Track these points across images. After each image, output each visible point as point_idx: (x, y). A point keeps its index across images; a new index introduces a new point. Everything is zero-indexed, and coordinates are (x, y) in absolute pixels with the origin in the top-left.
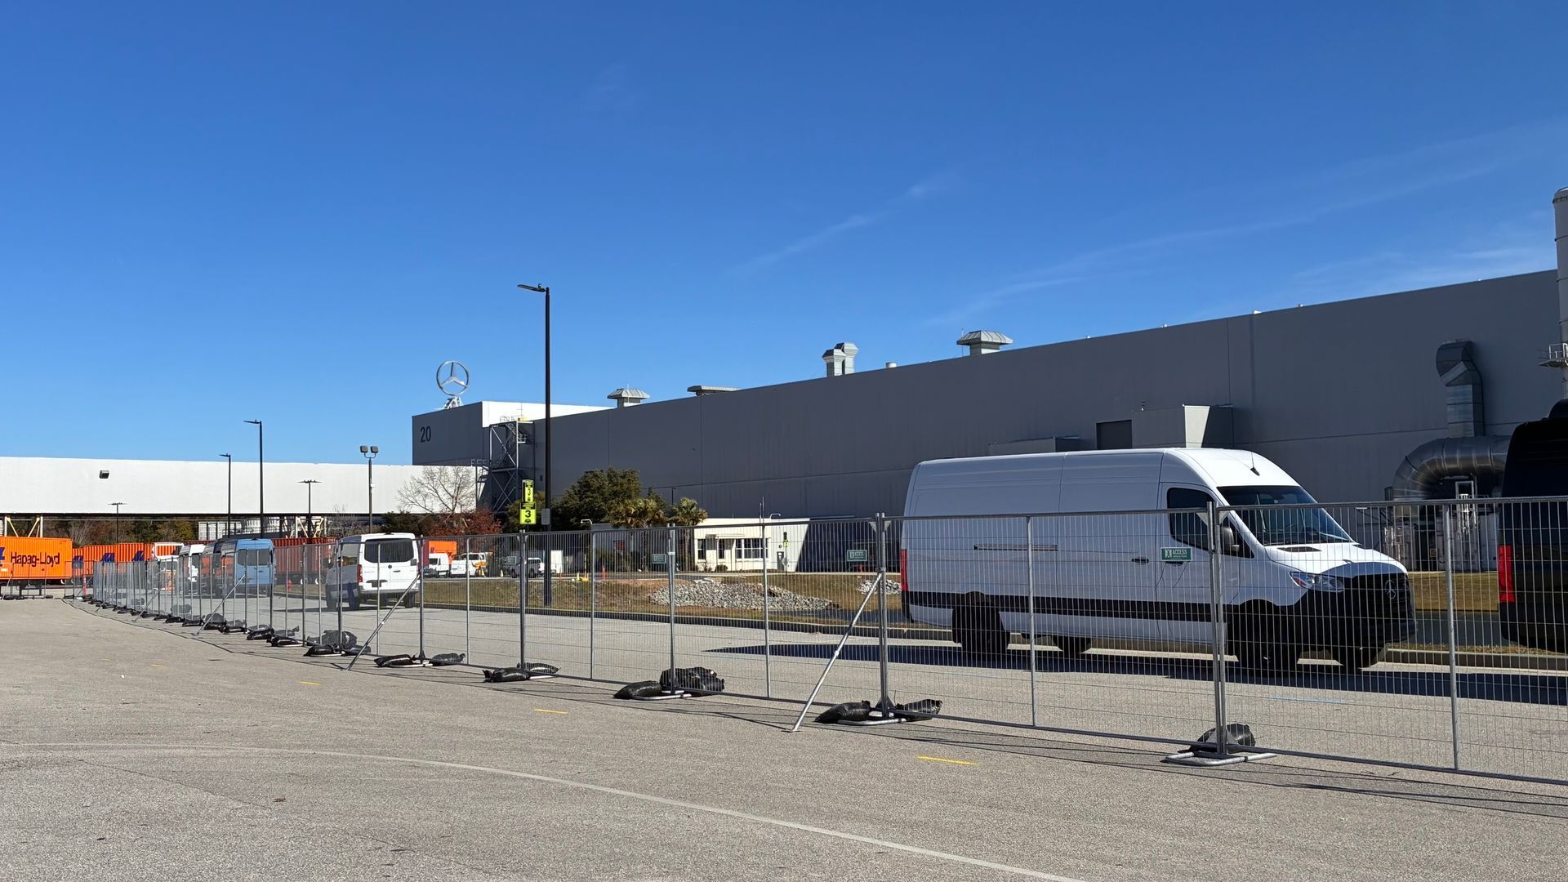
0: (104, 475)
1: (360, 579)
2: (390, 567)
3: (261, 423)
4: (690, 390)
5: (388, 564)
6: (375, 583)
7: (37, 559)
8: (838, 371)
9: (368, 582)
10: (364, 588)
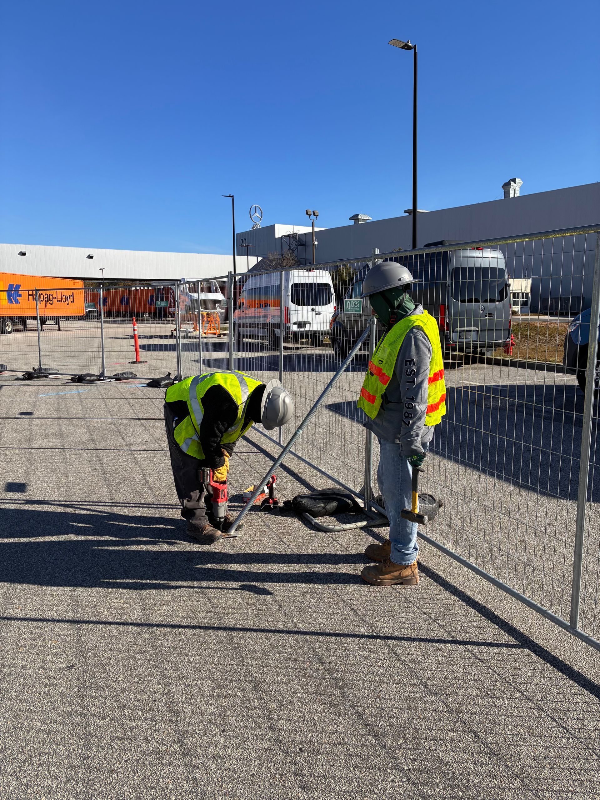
0: (91, 257)
1: (288, 320)
2: (313, 310)
3: (233, 196)
4: (405, 212)
5: (312, 307)
6: (301, 325)
7: (53, 298)
8: (512, 196)
9: (294, 323)
10: (291, 328)
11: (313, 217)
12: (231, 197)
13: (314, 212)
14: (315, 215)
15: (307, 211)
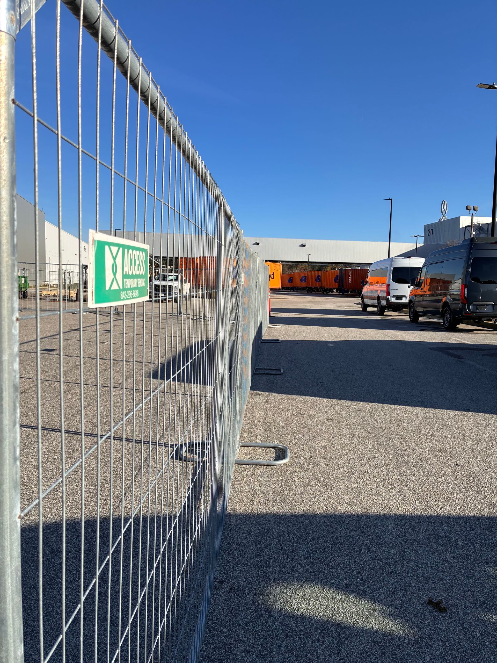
11: (472, 211)
12: (390, 200)
13: (474, 207)
14: (474, 210)
15: (467, 207)
